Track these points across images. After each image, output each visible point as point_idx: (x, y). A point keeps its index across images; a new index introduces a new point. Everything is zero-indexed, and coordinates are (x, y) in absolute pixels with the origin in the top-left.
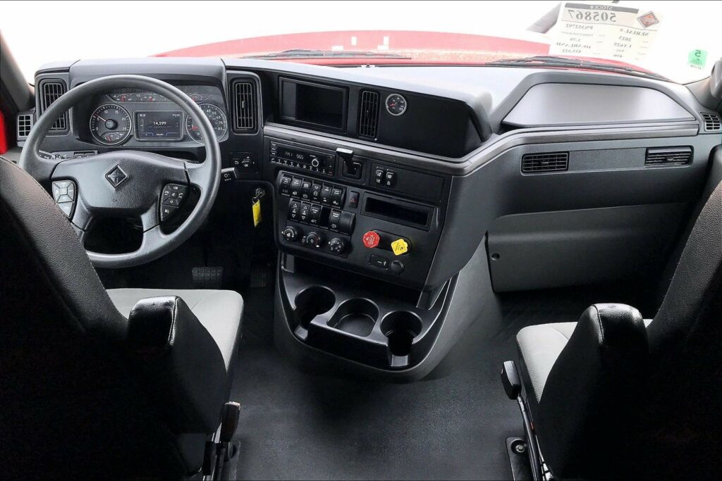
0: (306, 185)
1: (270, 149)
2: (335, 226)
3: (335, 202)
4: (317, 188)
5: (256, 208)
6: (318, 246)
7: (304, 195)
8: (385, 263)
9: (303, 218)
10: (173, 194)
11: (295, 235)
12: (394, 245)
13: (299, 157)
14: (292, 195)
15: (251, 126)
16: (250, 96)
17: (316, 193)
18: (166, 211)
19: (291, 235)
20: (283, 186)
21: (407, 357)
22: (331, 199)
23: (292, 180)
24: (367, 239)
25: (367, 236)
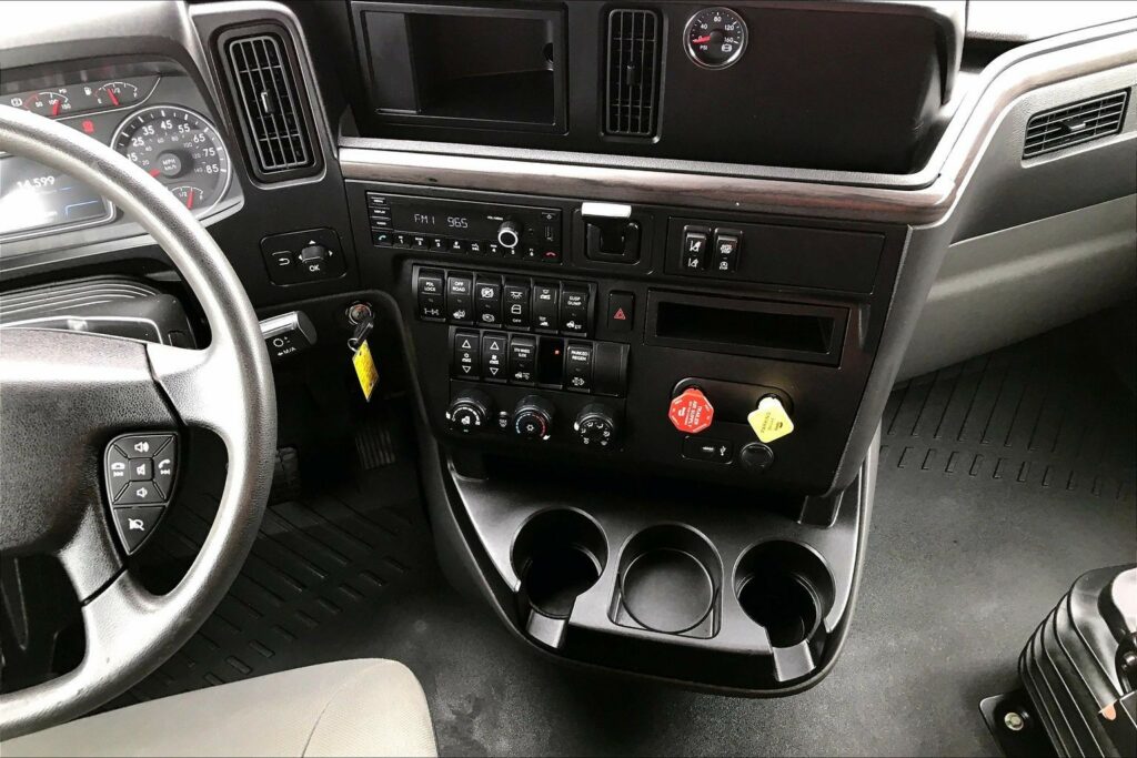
0: (487, 293)
1: (371, 212)
2: (582, 382)
3: (571, 325)
4: (516, 295)
5: (362, 361)
6: (546, 438)
7: (486, 317)
8: (723, 450)
9: (494, 371)
10: (142, 470)
11: (481, 416)
12: (754, 419)
13: (454, 222)
14: (451, 321)
15: (301, 158)
16: (278, 73)
17: (516, 309)
18: (133, 525)
19: (473, 419)
20: (422, 300)
21: (805, 643)
22: (560, 316)
23: (444, 282)
24: (681, 413)
25: (679, 407)
